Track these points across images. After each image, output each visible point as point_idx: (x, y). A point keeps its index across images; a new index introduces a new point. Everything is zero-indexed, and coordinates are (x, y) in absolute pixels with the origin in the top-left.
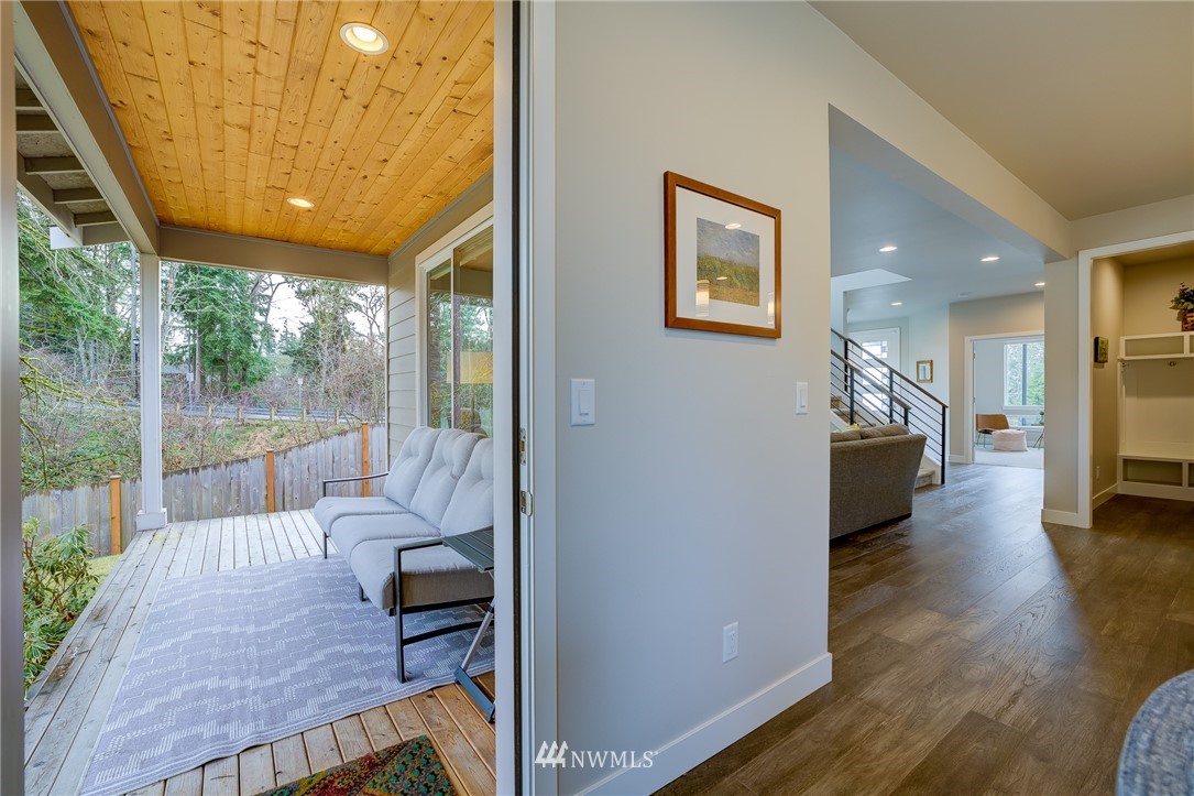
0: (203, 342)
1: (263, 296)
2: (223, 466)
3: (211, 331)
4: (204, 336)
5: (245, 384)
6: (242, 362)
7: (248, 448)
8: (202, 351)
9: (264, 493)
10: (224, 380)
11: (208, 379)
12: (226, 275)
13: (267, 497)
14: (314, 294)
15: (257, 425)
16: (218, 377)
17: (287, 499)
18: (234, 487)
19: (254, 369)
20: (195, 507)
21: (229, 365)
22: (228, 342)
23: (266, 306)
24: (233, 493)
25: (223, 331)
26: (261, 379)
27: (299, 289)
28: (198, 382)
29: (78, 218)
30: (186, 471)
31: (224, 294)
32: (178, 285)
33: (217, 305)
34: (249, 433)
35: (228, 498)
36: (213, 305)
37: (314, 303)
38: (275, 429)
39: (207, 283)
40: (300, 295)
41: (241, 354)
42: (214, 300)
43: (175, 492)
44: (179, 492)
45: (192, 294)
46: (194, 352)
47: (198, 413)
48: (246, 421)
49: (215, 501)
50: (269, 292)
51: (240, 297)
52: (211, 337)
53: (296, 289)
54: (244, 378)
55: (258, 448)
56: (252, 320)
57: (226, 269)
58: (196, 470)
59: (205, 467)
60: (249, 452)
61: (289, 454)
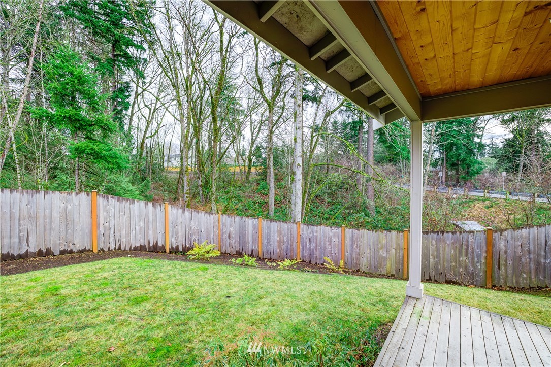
0: (447, 156)
1: (479, 128)
2: (458, 233)
3: (451, 150)
4: (448, 153)
5: (468, 176)
6: (467, 164)
7: (470, 212)
8: (447, 160)
9: (484, 255)
10: (457, 174)
11: (449, 173)
12: (459, 121)
13: (486, 258)
14: (513, 121)
15: (476, 200)
16: (454, 172)
17: (502, 262)
18: (464, 247)
19: (474, 168)
20: (441, 253)
21: (460, 166)
22: (459, 155)
23: (481, 133)
24: (464, 251)
25: (457, 150)
26: (478, 173)
27: (503, 119)
28: (444, 175)
29: (382, 110)
30: (438, 232)
31: (458, 131)
32: (436, 131)
33: (454, 137)
34: (470, 203)
35: (460, 252)
36: (452, 137)
37: (514, 125)
38: (487, 203)
39: (449, 128)
40: (504, 122)
41: (466, 160)
42: (452, 136)
43: (432, 243)
44: (434, 243)
45: (442, 135)
46: (443, 161)
47: (444, 191)
48: (469, 197)
49: (453, 252)
50: (483, 125)
51: (466, 131)
52: (451, 153)
53: (500, 119)
54: (468, 173)
55: (476, 212)
56: (472, 142)
57: (459, 118)
58: (443, 233)
59: (448, 232)
60: (471, 214)
61: (505, 233)
